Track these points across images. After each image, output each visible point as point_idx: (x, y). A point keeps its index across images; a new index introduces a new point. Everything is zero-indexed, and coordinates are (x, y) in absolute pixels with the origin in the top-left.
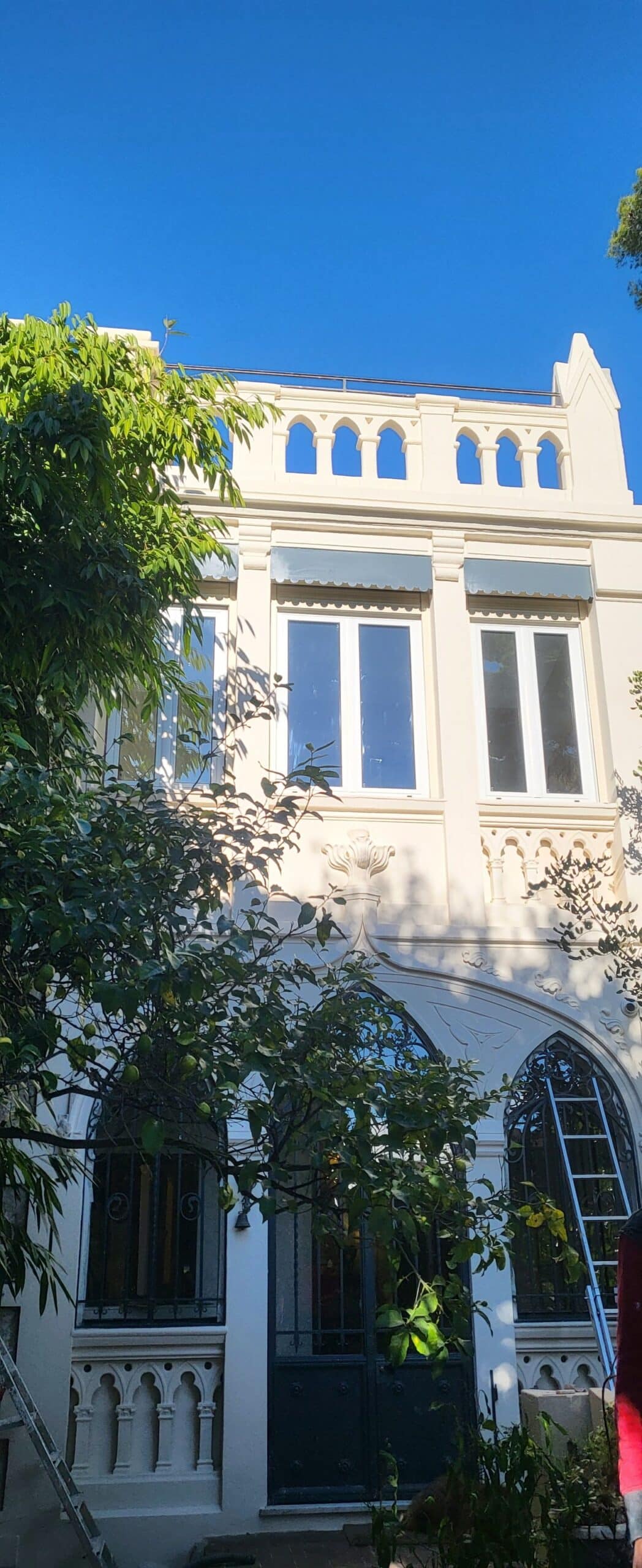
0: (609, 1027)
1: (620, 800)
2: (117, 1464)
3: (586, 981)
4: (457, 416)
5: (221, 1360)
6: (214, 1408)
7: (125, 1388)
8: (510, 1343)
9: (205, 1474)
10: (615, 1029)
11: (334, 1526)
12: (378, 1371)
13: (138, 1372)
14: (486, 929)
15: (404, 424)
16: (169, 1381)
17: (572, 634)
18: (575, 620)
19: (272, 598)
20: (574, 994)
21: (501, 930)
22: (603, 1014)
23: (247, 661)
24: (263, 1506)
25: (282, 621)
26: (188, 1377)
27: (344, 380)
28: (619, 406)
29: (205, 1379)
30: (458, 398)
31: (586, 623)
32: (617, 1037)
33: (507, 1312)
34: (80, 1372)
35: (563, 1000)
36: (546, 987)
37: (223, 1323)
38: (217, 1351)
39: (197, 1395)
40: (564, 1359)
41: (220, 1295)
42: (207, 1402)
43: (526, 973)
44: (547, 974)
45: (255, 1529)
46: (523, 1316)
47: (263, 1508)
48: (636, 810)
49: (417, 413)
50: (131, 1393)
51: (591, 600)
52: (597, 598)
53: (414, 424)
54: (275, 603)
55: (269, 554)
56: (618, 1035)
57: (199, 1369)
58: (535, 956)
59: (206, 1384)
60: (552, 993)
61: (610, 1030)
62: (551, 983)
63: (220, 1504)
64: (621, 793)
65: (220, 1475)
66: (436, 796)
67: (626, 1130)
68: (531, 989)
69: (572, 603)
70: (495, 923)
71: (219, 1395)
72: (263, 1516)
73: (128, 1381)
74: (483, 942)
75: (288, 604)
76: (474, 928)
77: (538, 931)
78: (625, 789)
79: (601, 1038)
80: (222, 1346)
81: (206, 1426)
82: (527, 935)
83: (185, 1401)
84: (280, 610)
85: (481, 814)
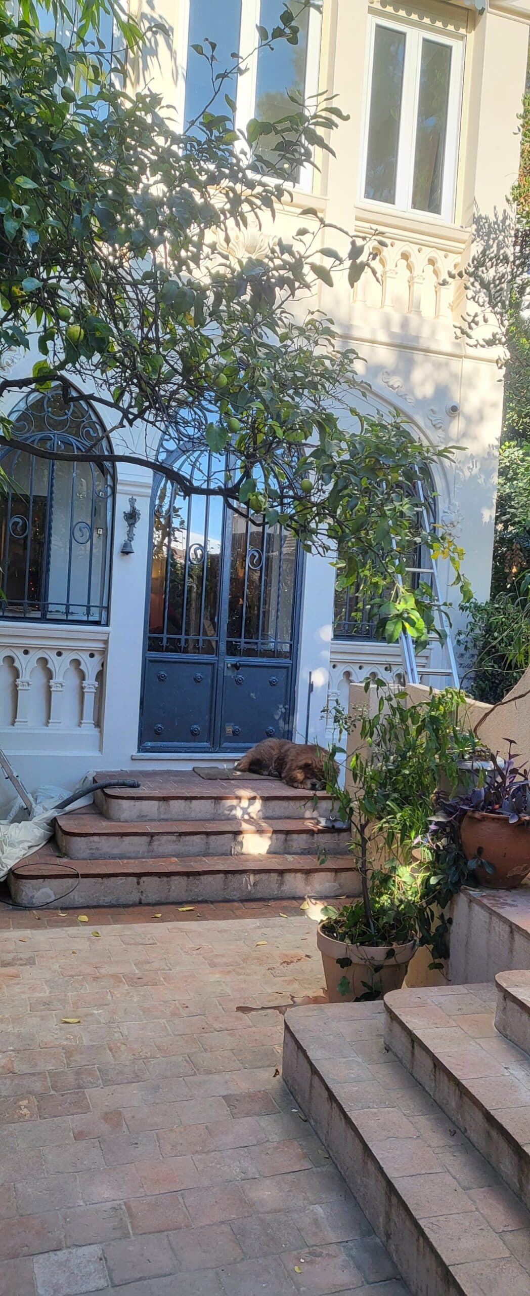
0: (434, 423)
1: (474, 226)
2: (17, 720)
3: (423, 383)
5: (104, 652)
6: (97, 686)
7: (23, 666)
8: (326, 654)
9: (92, 731)
10: (438, 426)
11: (188, 767)
12: (226, 668)
13: (35, 655)
14: (349, 327)
16: (60, 666)
17: (457, 47)
18: (462, 31)
20: (413, 393)
21: (362, 329)
22: (431, 412)
23: (152, 7)
24: (134, 751)
26: (76, 663)
29: (90, 667)
31: (471, 36)
32: (440, 433)
33: (327, 633)
35: (403, 397)
36: (390, 384)
37: (107, 625)
38: (102, 645)
39: (82, 676)
40: (360, 668)
41: (105, 604)
42: (91, 682)
43: (376, 370)
44: (394, 372)
45: (129, 767)
46: (336, 637)
47: (134, 754)
48: (486, 238)
50: (28, 672)
51: (482, 11)
52: (490, 9)
56: (440, 431)
57: (84, 657)
58: (385, 356)
59: (90, 670)
60: (394, 389)
61: (434, 426)
62: (396, 381)
63: (101, 750)
64: (477, 220)
65: (101, 732)
66: (317, 192)
67: (433, 506)
68: (378, 384)
69: (460, 10)
70: (356, 322)
71: (101, 676)
72: (133, 759)
73: (27, 665)
74: (346, 337)
76: (341, 325)
77: (391, 334)
78: (480, 217)
79: (428, 432)
80: (106, 642)
81: (89, 699)
82: (382, 337)
83: (74, 680)
85: (358, 219)
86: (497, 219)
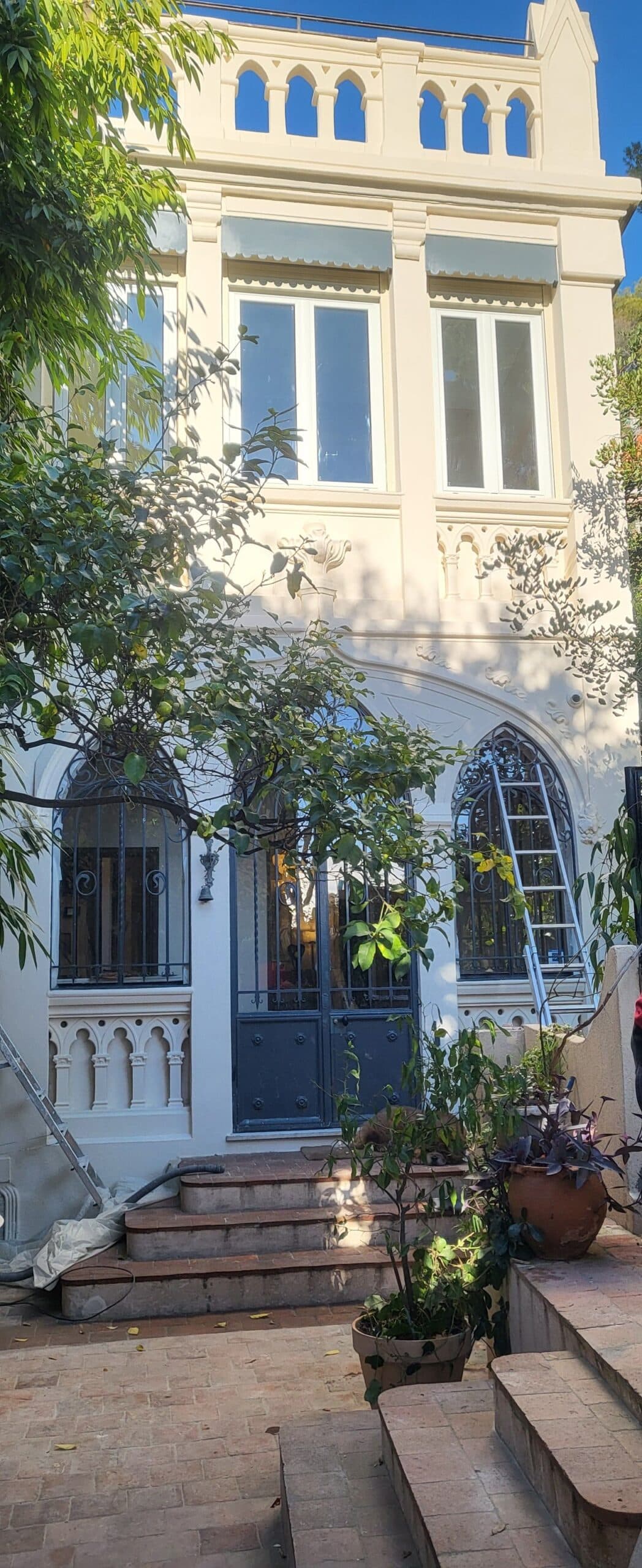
0: (554, 717)
1: (575, 493)
2: (95, 1102)
3: (534, 674)
4: (422, 66)
5: (188, 1016)
6: (183, 1056)
7: (100, 1040)
8: (452, 999)
9: (176, 1107)
10: (560, 719)
11: (294, 1147)
12: (332, 1024)
13: (111, 1027)
14: (439, 624)
15: (364, 74)
16: (139, 1035)
17: (534, 322)
18: (538, 306)
19: (223, 276)
20: (522, 686)
21: (454, 624)
22: (549, 706)
23: (198, 342)
24: (229, 1133)
25: (235, 300)
26: (159, 1031)
27: (299, 18)
28: (596, 58)
29: (174, 1034)
30: (423, 44)
31: (549, 310)
32: (562, 727)
33: (450, 972)
34: (57, 1027)
35: (512, 692)
36: (495, 680)
37: (189, 984)
38: (185, 1009)
39: (167, 1046)
40: (500, 1012)
41: (186, 961)
42: (176, 1051)
43: (477, 667)
44: (497, 667)
45: (223, 1150)
46: (464, 976)
47: (229, 1135)
48: (591, 508)
49: (378, 62)
50: (105, 1045)
51: (555, 284)
52: (562, 282)
53: (375, 74)
54: (226, 280)
55: (219, 224)
56: (563, 725)
57: (167, 1024)
58: (485, 650)
59: (175, 1040)
60: (501, 685)
61: (555, 720)
62: (500, 676)
63: (191, 1132)
64: (577, 485)
65: (190, 1110)
66: (392, 489)
67: (566, 812)
68: (480, 682)
69: (535, 287)
70: (447, 618)
71: (186, 1045)
72: (229, 1141)
73: (103, 1036)
74: (436, 636)
75: (240, 283)
76: (426, 623)
77: (490, 626)
78: (581, 482)
79: (546, 727)
80: (189, 1004)
81: (176, 1072)
82: (479, 630)
83: (157, 1049)
84: (232, 289)
85: (438, 509)
86: (602, 482)
